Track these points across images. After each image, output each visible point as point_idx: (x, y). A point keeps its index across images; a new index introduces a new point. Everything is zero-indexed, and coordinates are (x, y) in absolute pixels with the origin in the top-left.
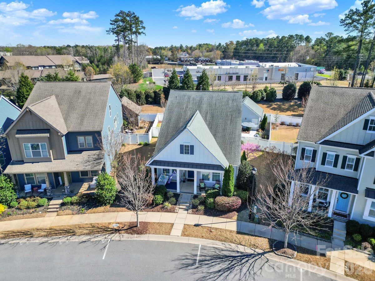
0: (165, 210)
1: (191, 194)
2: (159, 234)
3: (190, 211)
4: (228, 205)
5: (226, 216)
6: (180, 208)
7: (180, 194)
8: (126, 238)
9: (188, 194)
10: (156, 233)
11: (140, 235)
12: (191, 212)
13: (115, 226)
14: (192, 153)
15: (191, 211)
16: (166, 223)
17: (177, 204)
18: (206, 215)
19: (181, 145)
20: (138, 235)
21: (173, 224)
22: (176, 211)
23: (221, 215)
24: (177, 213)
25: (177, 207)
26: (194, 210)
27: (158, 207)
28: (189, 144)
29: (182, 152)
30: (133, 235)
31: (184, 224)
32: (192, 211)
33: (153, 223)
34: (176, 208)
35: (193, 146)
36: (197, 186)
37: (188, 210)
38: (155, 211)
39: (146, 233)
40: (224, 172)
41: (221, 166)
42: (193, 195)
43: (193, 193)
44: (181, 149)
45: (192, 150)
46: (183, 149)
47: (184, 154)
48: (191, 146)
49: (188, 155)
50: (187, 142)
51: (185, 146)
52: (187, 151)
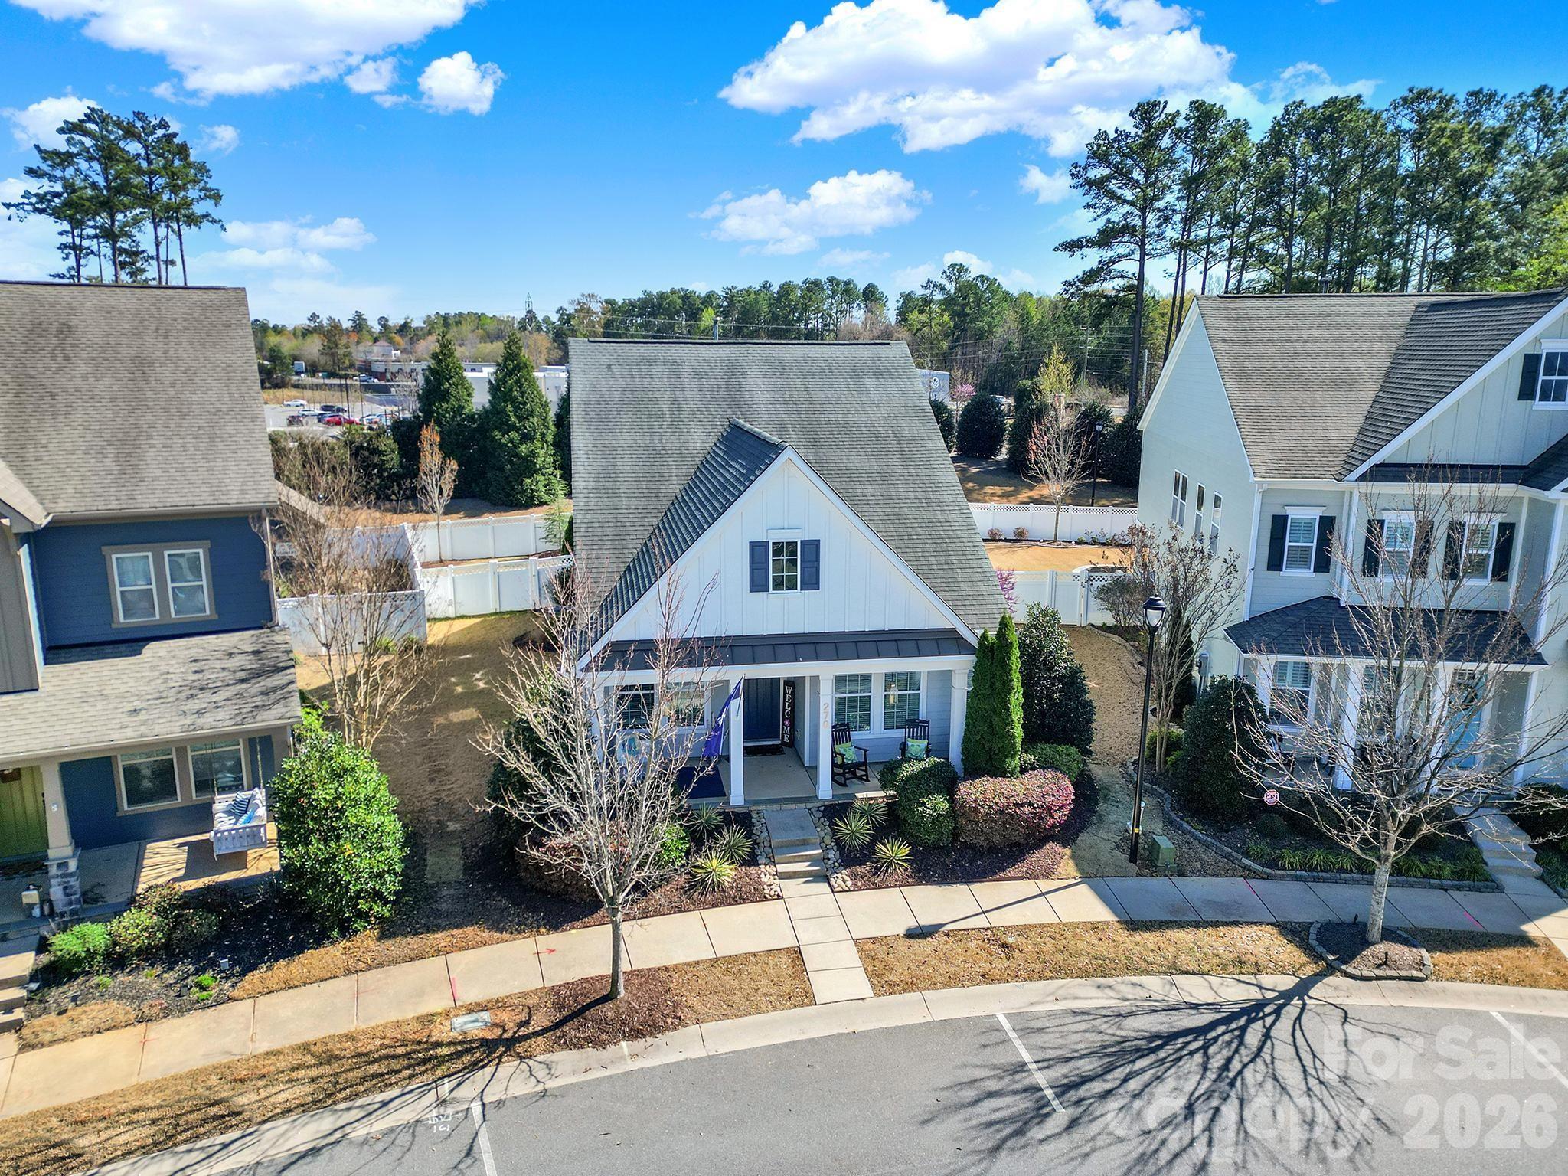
0: (709, 897)
2: (756, 1010)
3: (842, 878)
5: (1022, 867)
6: (784, 876)
7: (751, 813)
8: (574, 1073)
9: (789, 807)
10: (730, 1011)
11: (650, 1040)
13: (475, 1027)
14: (812, 582)
15: (847, 878)
16: (755, 955)
17: (762, 860)
18: (929, 882)
19: (754, 546)
20: (641, 1042)
21: (797, 951)
22: (767, 891)
23: (1003, 870)
24: (779, 898)
25: (766, 874)
26: (862, 870)
28: (796, 537)
29: (757, 584)
30: (611, 1048)
31: (855, 941)
32: (854, 877)
33: (688, 964)
34: (765, 879)
35: (816, 544)
37: (827, 879)
38: (657, 913)
39: (679, 1023)
40: (973, 658)
41: (954, 630)
42: (819, 804)
43: (817, 797)
44: (754, 566)
45: (809, 564)
46: (764, 566)
47: (768, 591)
48: (804, 543)
49: (790, 593)
50: (787, 527)
51: (778, 546)
52: (785, 574)
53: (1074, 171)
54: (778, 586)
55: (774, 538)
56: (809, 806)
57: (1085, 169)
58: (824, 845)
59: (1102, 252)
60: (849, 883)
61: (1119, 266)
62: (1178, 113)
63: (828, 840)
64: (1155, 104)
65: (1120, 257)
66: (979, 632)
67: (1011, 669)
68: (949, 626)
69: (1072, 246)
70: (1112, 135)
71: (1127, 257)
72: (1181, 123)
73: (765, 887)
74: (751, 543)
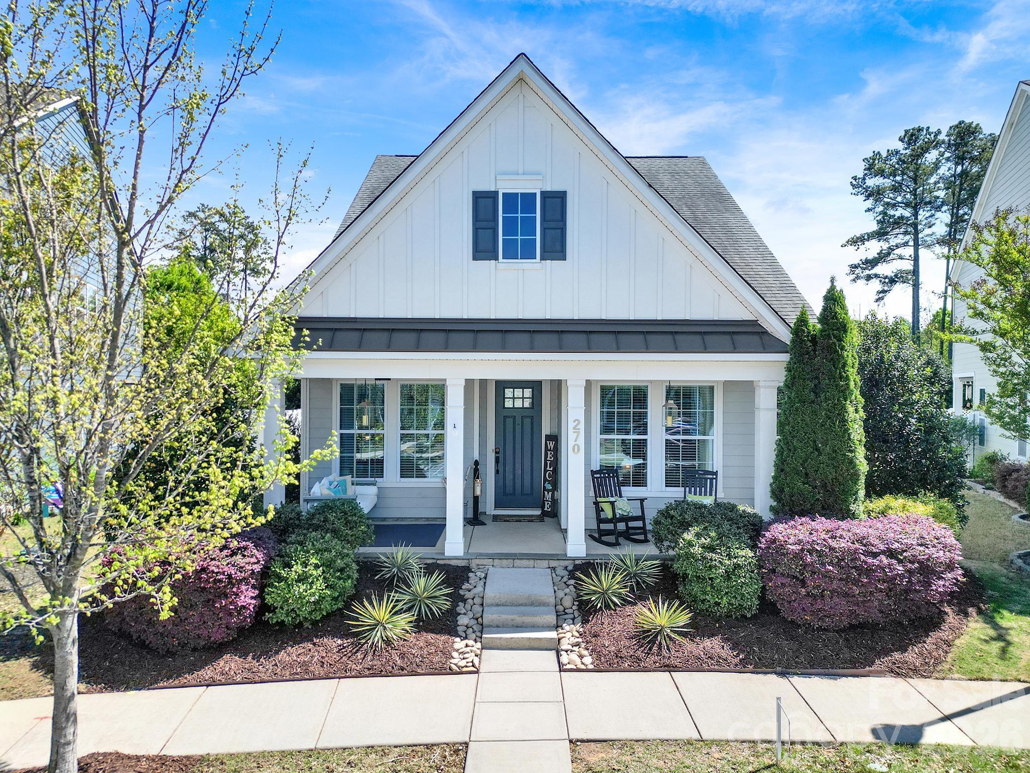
3: (579, 653)
6: (488, 645)
7: (468, 569)
14: (556, 249)
15: (585, 653)
19: (478, 196)
22: (457, 663)
24: (471, 672)
28: (534, 187)
29: (483, 250)
34: (458, 644)
35: (561, 196)
40: (785, 357)
41: (755, 323)
42: (566, 563)
43: (566, 555)
44: (479, 224)
45: (552, 225)
46: (491, 224)
47: (496, 259)
48: (545, 195)
49: (527, 264)
50: (521, 171)
51: (510, 198)
52: (519, 237)
53: (854, 182)
54: (510, 254)
55: (505, 187)
56: (553, 564)
57: (864, 179)
58: (560, 608)
59: (882, 243)
60: (588, 660)
61: (897, 251)
62: (939, 132)
63: (567, 602)
64: (920, 130)
65: (897, 247)
66: (792, 319)
67: (844, 365)
68: (750, 317)
69: (857, 241)
70: (884, 154)
71: (906, 244)
72: (942, 137)
73: (455, 654)
74: (474, 193)
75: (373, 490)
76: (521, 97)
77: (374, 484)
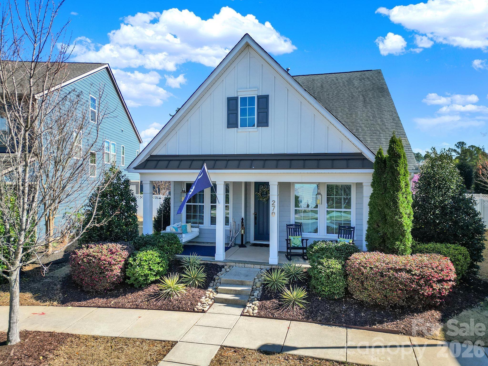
0: (159, 304)
1: (258, 267)
3: (253, 307)
4: (404, 274)
5: (401, 324)
7: (223, 267)
9: (249, 266)
12: (256, 311)
14: (264, 121)
15: (256, 308)
16: (143, 341)
17: (210, 288)
18: (315, 321)
19: (229, 100)
21: (173, 344)
22: (199, 306)
23: (381, 322)
24: (203, 311)
25: (207, 296)
26: (268, 303)
27: (140, 293)
28: (254, 94)
29: (232, 123)
31: (222, 347)
32: (262, 308)
33: (93, 337)
34: (203, 299)
35: (266, 97)
36: (280, 252)
37: (243, 307)
38: (123, 307)
40: (372, 171)
41: (360, 154)
43: (268, 263)
44: (230, 112)
45: (262, 110)
46: (235, 112)
47: (237, 127)
48: (259, 97)
49: (251, 129)
50: (248, 87)
51: (244, 99)
52: (247, 117)
54: (243, 125)
55: (241, 95)
63: (259, 284)
66: (376, 152)
68: (359, 151)
73: (199, 304)
74: (228, 98)
75: (197, 230)
76: (249, 53)
77: (198, 227)
